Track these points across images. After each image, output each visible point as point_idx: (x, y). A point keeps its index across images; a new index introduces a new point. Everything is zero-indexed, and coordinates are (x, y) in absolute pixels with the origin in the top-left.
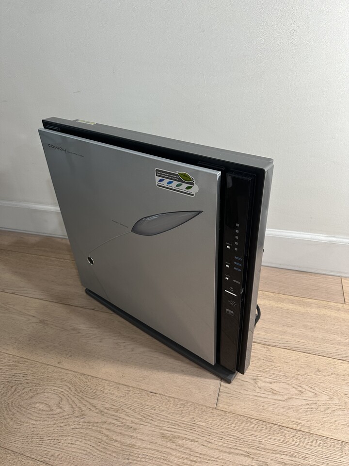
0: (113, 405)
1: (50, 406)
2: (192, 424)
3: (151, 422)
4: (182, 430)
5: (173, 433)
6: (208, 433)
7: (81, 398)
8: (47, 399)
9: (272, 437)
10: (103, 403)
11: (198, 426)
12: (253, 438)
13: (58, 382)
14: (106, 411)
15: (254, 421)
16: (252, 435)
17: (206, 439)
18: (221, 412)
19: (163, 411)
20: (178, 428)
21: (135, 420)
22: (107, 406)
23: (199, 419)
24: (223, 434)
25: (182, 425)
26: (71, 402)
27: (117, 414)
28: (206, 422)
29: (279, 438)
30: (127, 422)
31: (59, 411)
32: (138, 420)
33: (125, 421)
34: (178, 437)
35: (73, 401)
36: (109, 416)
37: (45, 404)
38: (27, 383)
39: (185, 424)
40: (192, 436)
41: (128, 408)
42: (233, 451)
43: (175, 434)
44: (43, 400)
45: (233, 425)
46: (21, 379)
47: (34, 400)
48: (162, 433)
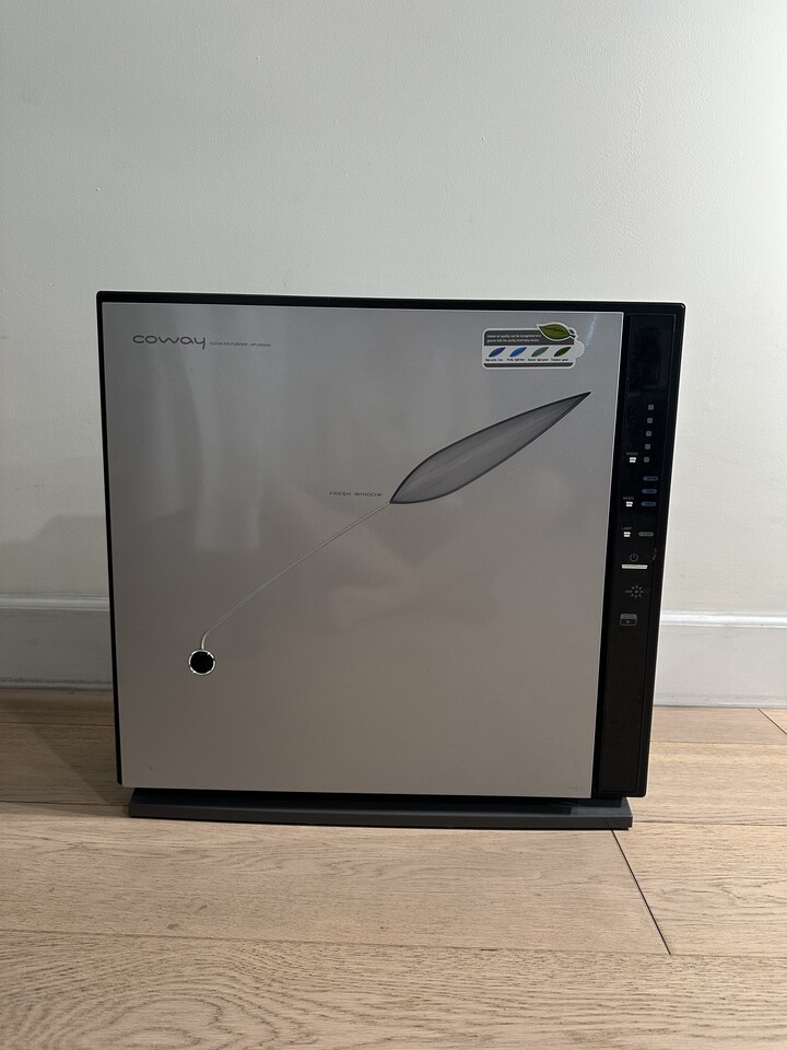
0: (390, 995)
1: (185, 1032)
2: (636, 997)
3: (522, 1012)
4: (617, 1014)
6: (689, 1007)
7: (284, 995)
8: (170, 1017)
10: (358, 996)
13: (188, 971)
14: (375, 1012)
15: (777, 962)
19: (542, 983)
20: (605, 1012)
21: (473, 1016)
22: (374, 1000)
23: (644, 982)
25: (613, 1004)
26: (255, 1012)
27: (415, 1013)
28: (667, 987)
30: (455, 1025)
31: (225, 1038)
32: (484, 1017)
33: (447, 1025)
34: (620, 1032)
35: (260, 1007)
36: (392, 1022)
37: (167, 1029)
38: (83, 990)
39: (618, 1000)
40: (653, 1022)
41: (440, 994)
42: (778, 1032)
43: (606, 1026)
45: (738, 979)
46: (57, 983)
48: (571, 1031)
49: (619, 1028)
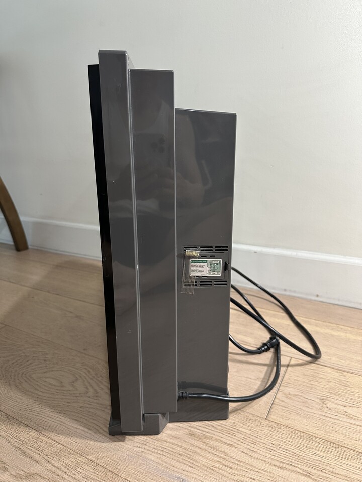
1: (62, 382)
4: (217, 432)
5: (204, 433)
6: (252, 441)
8: (61, 377)
11: (239, 431)
12: (317, 458)
13: (78, 365)
15: (318, 440)
16: (315, 454)
18: (272, 424)
20: (212, 429)
23: (241, 425)
35: (89, 383)
37: (58, 380)
42: (287, 467)
45: (289, 440)
46: (40, 356)
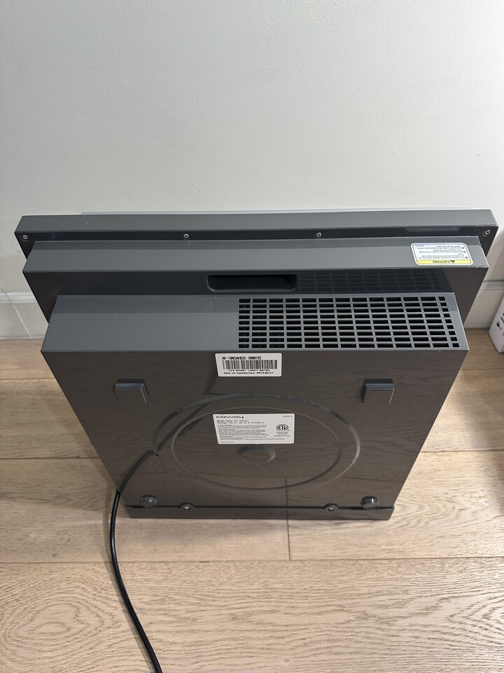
0: (154, 595)
1: (64, 624)
2: (266, 590)
3: (213, 603)
4: (255, 602)
5: (245, 610)
6: (288, 595)
7: (107, 598)
8: (56, 616)
9: (364, 578)
10: (140, 597)
11: (274, 590)
12: (344, 585)
13: (64, 585)
14: (147, 607)
15: (339, 563)
16: (341, 582)
17: (287, 605)
18: (297, 563)
19: (225, 583)
20: (250, 601)
21: (190, 607)
22: (147, 599)
23: (272, 580)
24: (307, 591)
25: (254, 595)
26: (93, 610)
27: (164, 606)
28: (282, 583)
29: (373, 576)
30: (181, 613)
31: (81, 626)
32: (194, 607)
33: (178, 613)
34: (253, 613)
35: (96, 607)
36: (154, 613)
37: (56, 623)
38: (17, 601)
39: (257, 593)
40: (270, 606)
41: (177, 594)
42: (323, 609)
43: (248, 610)
44: (51, 619)
45: (316, 576)
47: (37, 622)
48: (231, 614)
49: (254, 611)
